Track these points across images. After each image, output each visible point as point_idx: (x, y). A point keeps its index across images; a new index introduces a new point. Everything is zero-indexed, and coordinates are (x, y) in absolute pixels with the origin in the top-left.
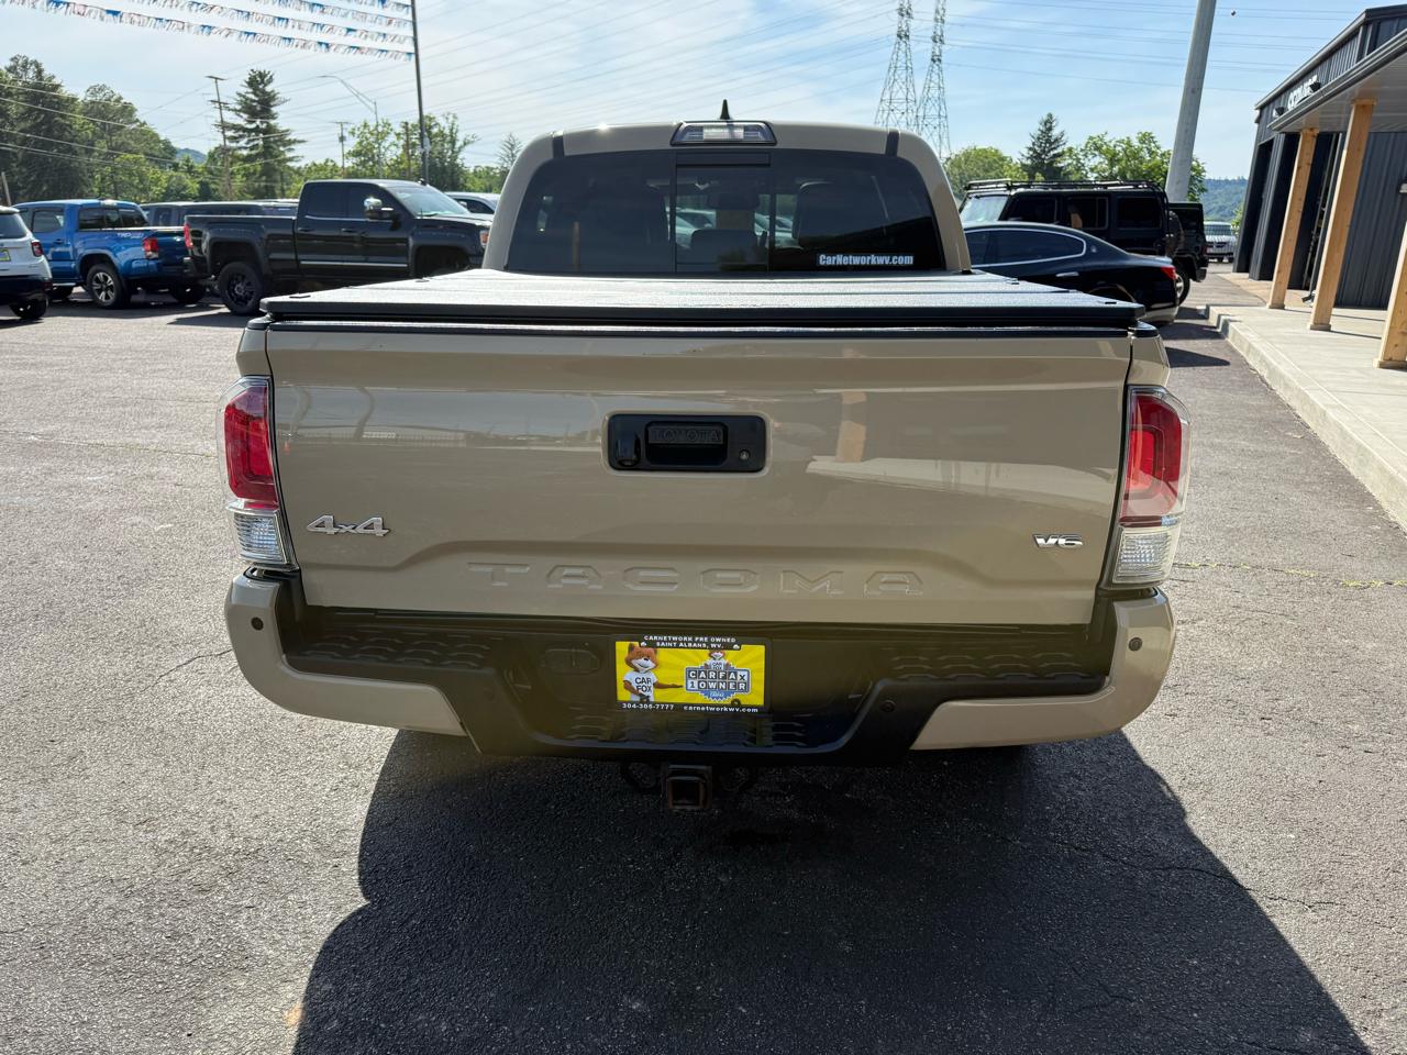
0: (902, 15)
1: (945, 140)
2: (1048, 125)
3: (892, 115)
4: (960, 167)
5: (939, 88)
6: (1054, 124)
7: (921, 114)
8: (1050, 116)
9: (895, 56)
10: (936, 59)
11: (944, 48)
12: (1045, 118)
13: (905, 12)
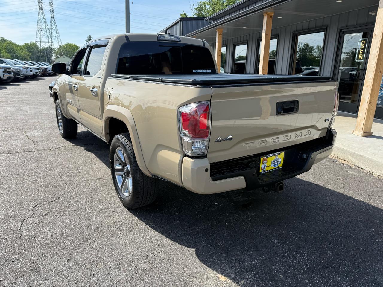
0: (39, 3)
1: (60, 41)
2: (90, 38)
3: (41, 32)
4: (65, 48)
5: (55, 25)
6: (91, 38)
7: (51, 32)
8: (90, 36)
9: (39, 15)
10: (52, 17)
11: (54, 14)
12: (89, 36)
13: (40, 2)
